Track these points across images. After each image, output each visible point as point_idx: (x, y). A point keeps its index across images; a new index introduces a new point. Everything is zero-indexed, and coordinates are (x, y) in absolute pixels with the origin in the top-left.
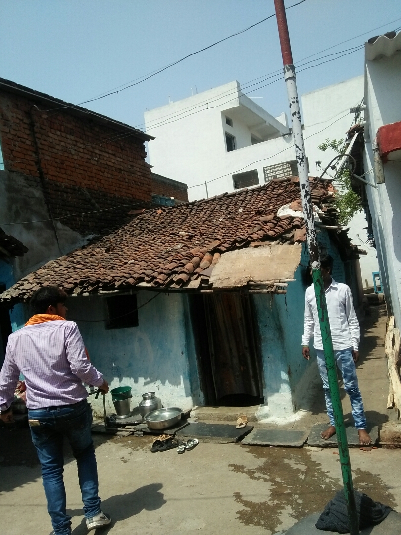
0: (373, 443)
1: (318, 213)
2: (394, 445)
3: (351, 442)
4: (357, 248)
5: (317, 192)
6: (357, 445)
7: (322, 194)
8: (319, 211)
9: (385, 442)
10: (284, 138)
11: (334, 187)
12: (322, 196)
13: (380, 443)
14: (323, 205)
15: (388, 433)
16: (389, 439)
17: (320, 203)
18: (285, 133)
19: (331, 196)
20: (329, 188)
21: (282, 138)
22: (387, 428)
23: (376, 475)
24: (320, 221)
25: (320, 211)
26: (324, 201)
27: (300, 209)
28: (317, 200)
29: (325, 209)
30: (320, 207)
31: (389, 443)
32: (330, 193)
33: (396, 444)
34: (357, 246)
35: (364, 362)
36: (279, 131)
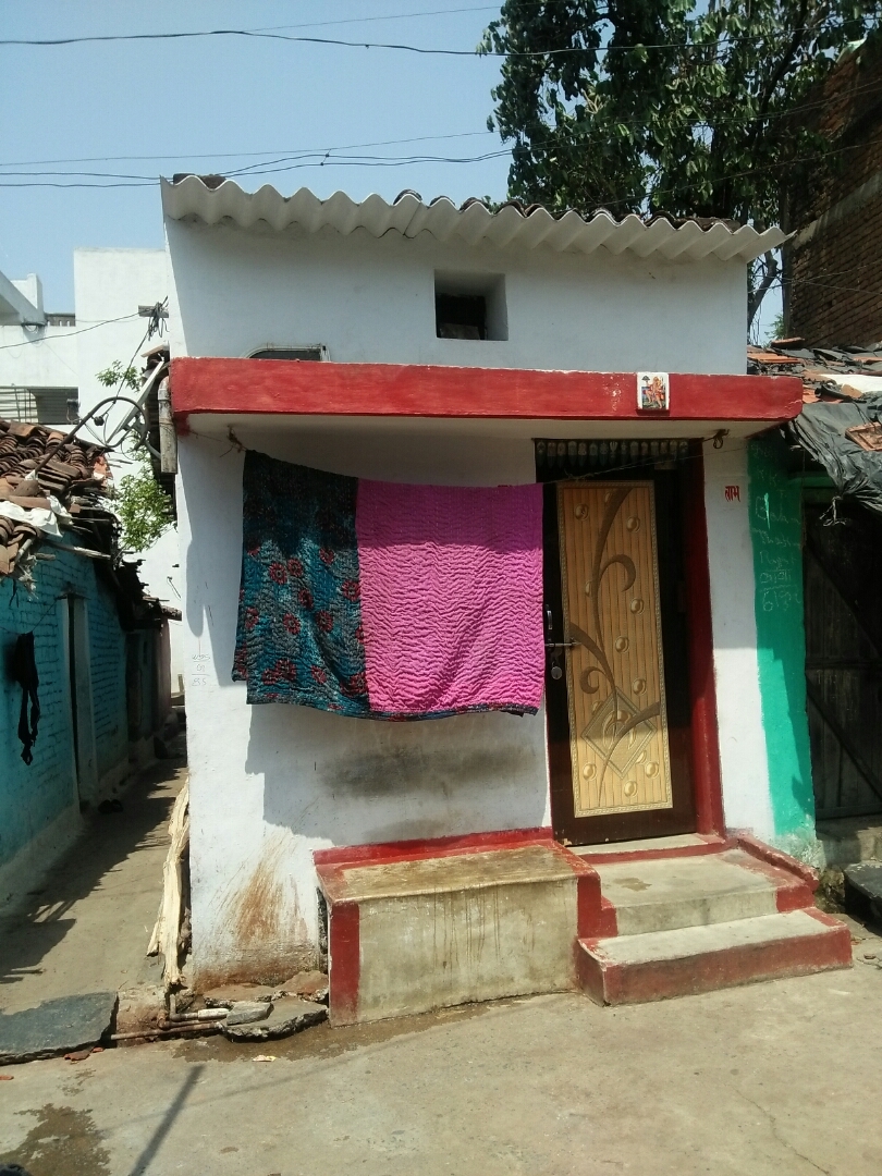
0: (96, 1039)
1: (56, 515)
2: (143, 1036)
3: (46, 1045)
4: (159, 606)
5: (63, 468)
6: (59, 1050)
7: (74, 475)
8: (58, 509)
9: (125, 1032)
10: (26, 331)
11: (108, 465)
12: (72, 478)
13: (113, 1037)
14: (74, 499)
15: (134, 1012)
16: (134, 1026)
17: (65, 492)
18: (30, 320)
19: (98, 484)
20: (97, 465)
21: (20, 328)
22: (135, 999)
23: (83, 1112)
24: (58, 534)
25: (63, 512)
26: (79, 491)
27: (13, 498)
28: (60, 487)
29: (76, 509)
30: (66, 504)
31: (132, 1034)
32: (98, 476)
33: (145, 1033)
34: (158, 600)
35: (129, 855)
36: (17, 313)
